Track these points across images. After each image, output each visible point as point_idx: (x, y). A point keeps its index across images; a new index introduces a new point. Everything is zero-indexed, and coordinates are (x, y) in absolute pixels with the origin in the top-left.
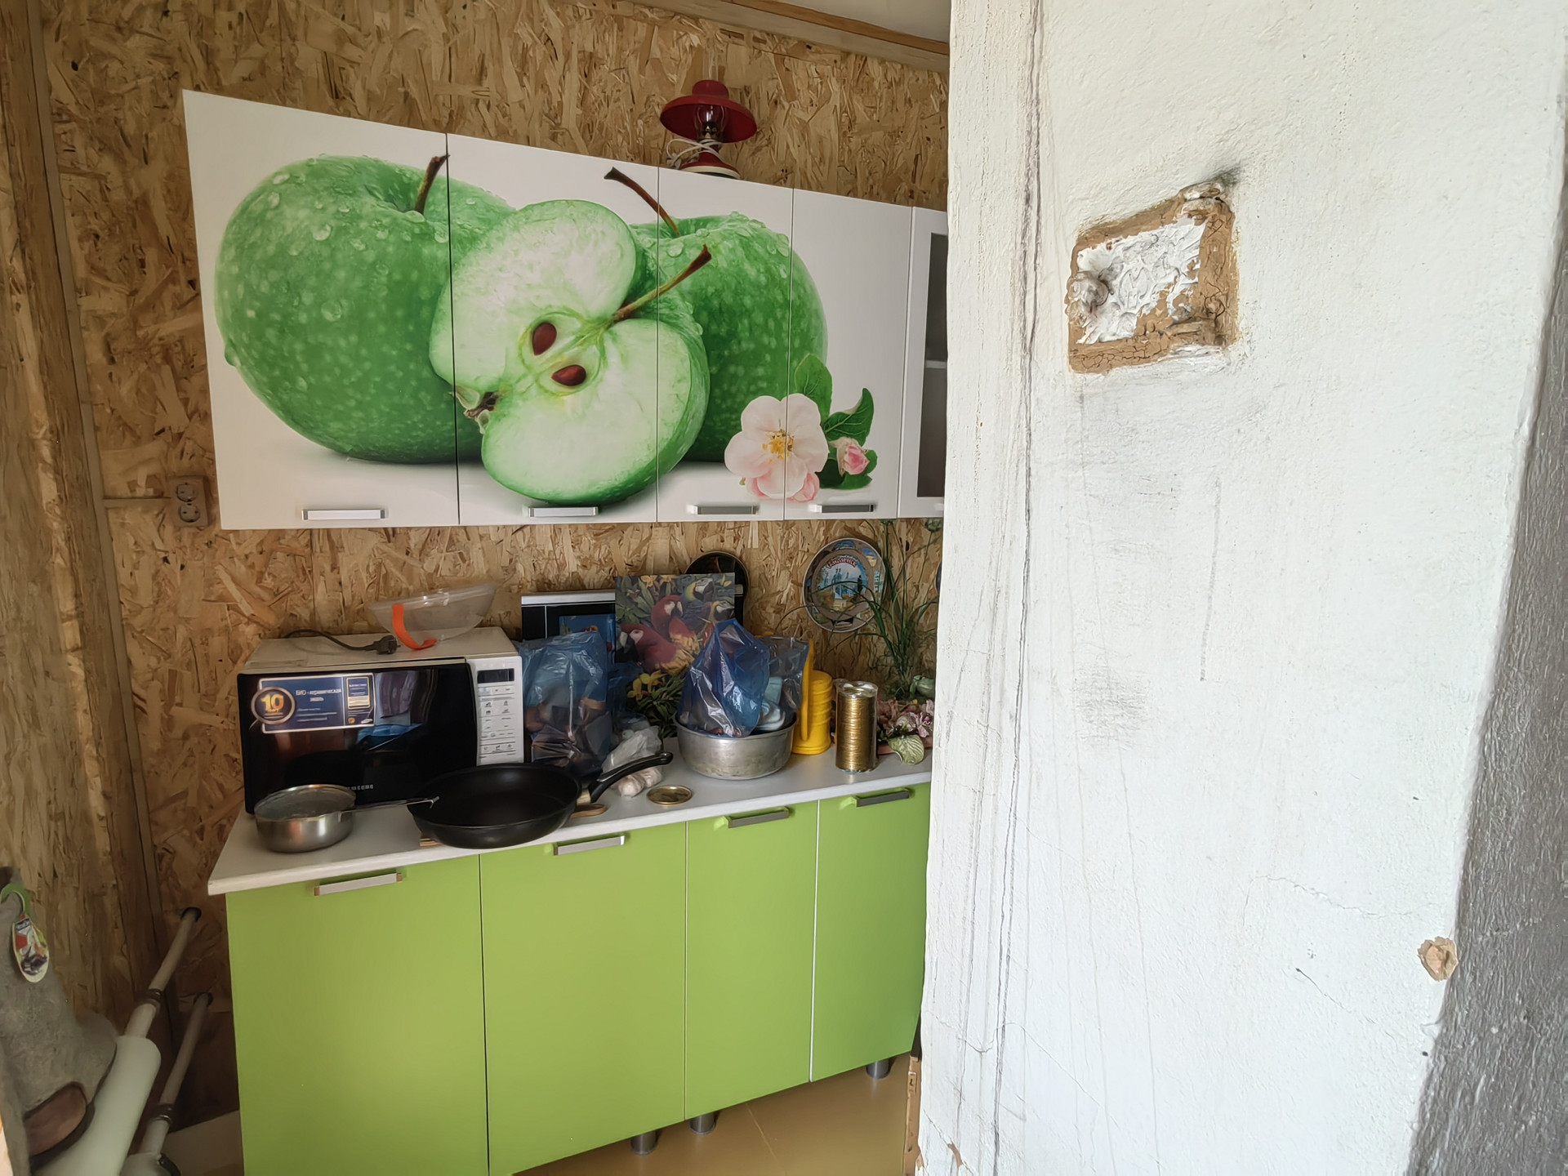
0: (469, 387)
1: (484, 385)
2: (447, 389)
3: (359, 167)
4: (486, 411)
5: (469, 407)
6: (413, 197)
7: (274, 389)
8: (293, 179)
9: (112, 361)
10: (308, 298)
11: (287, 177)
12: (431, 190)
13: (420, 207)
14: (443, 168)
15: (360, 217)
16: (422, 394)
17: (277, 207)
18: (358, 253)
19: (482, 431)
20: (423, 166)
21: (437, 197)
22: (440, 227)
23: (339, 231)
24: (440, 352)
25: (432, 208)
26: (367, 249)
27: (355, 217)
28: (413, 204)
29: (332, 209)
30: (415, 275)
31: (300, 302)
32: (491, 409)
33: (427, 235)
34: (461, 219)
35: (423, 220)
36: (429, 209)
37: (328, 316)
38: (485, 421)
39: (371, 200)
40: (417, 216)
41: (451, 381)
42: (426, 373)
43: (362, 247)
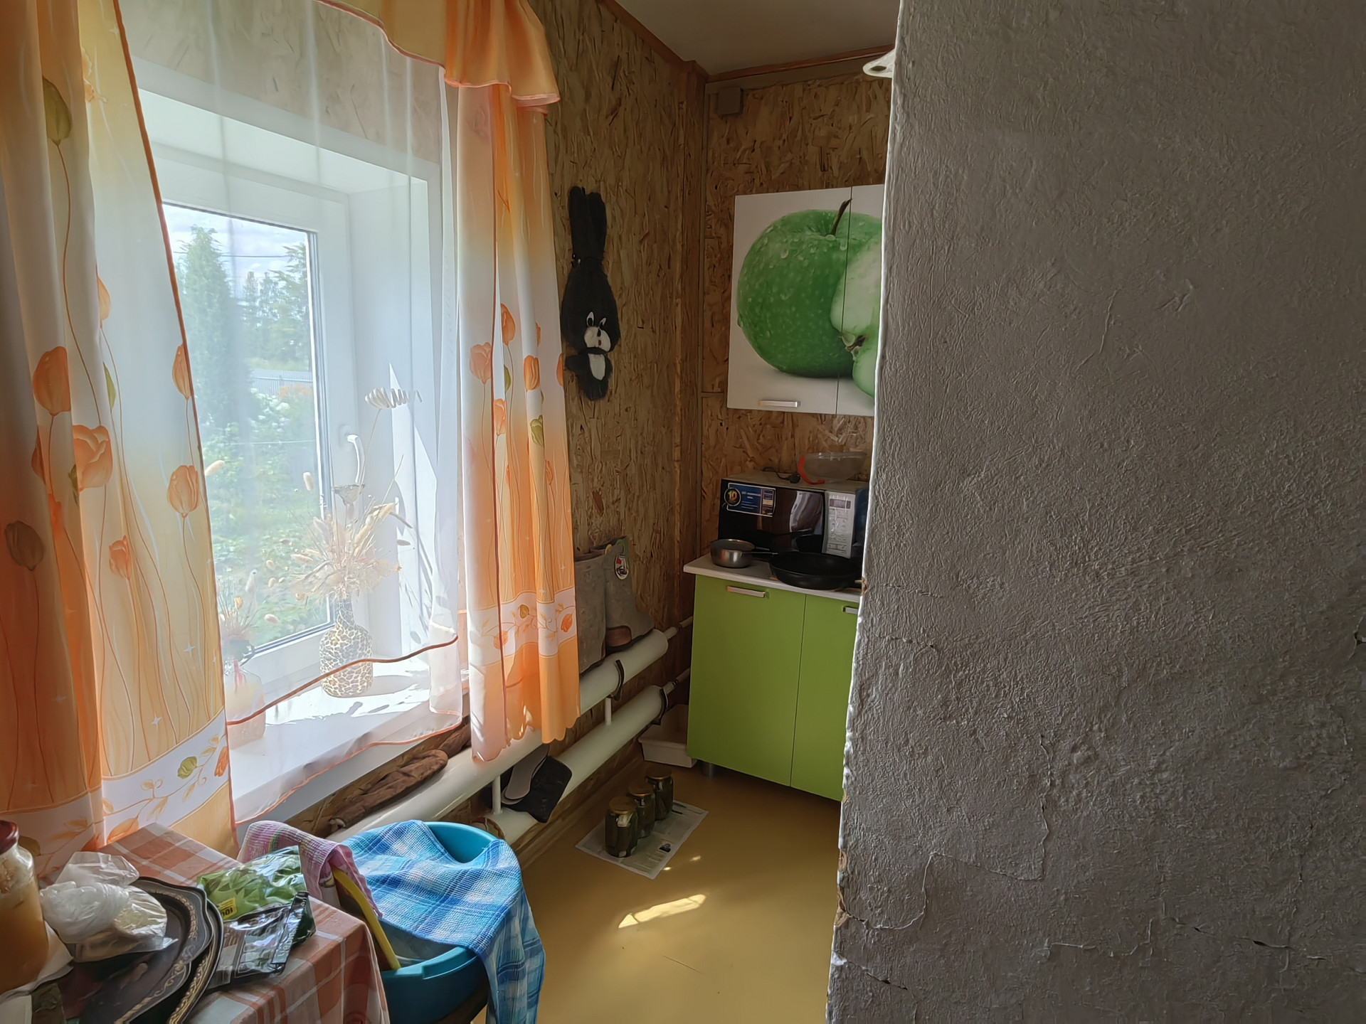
0: (848, 332)
1: (858, 331)
2: (837, 334)
3: (805, 216)
4: (858, 347)
5: (848, 345)
6: (831, 227)
7: (756, 338)
8: (775, 227)
9: (713, 326)
10: (775, 290)
11: (772, 228)
12: (840, 221)
13: (834, 233)
14: (848, 207)
15: (803, 243)
16: (824, 338)
17: (767, 245)
18: (801, 262)
19: (854, 358)
20: (838, 208)
21: (844, 224)
22: (843, 241)
23: (792, 252)
24: (837, 313)
25: (840, 231)
26: (804, 259)
27: (801, 243)
28: (830, 231)
29: (790, 241)
30: (827, 272)
31: (771, 292)
32: (860, 345)
33: (836, 247)
34: (856, 235)
35: (834, 239)
36: (838, 231)
37: (783, 297)
38: (856, 353)
39: (808, 233)
40: (832, 237)
41: (840, 331)
42: (827, 325)
43: (802, 259)
